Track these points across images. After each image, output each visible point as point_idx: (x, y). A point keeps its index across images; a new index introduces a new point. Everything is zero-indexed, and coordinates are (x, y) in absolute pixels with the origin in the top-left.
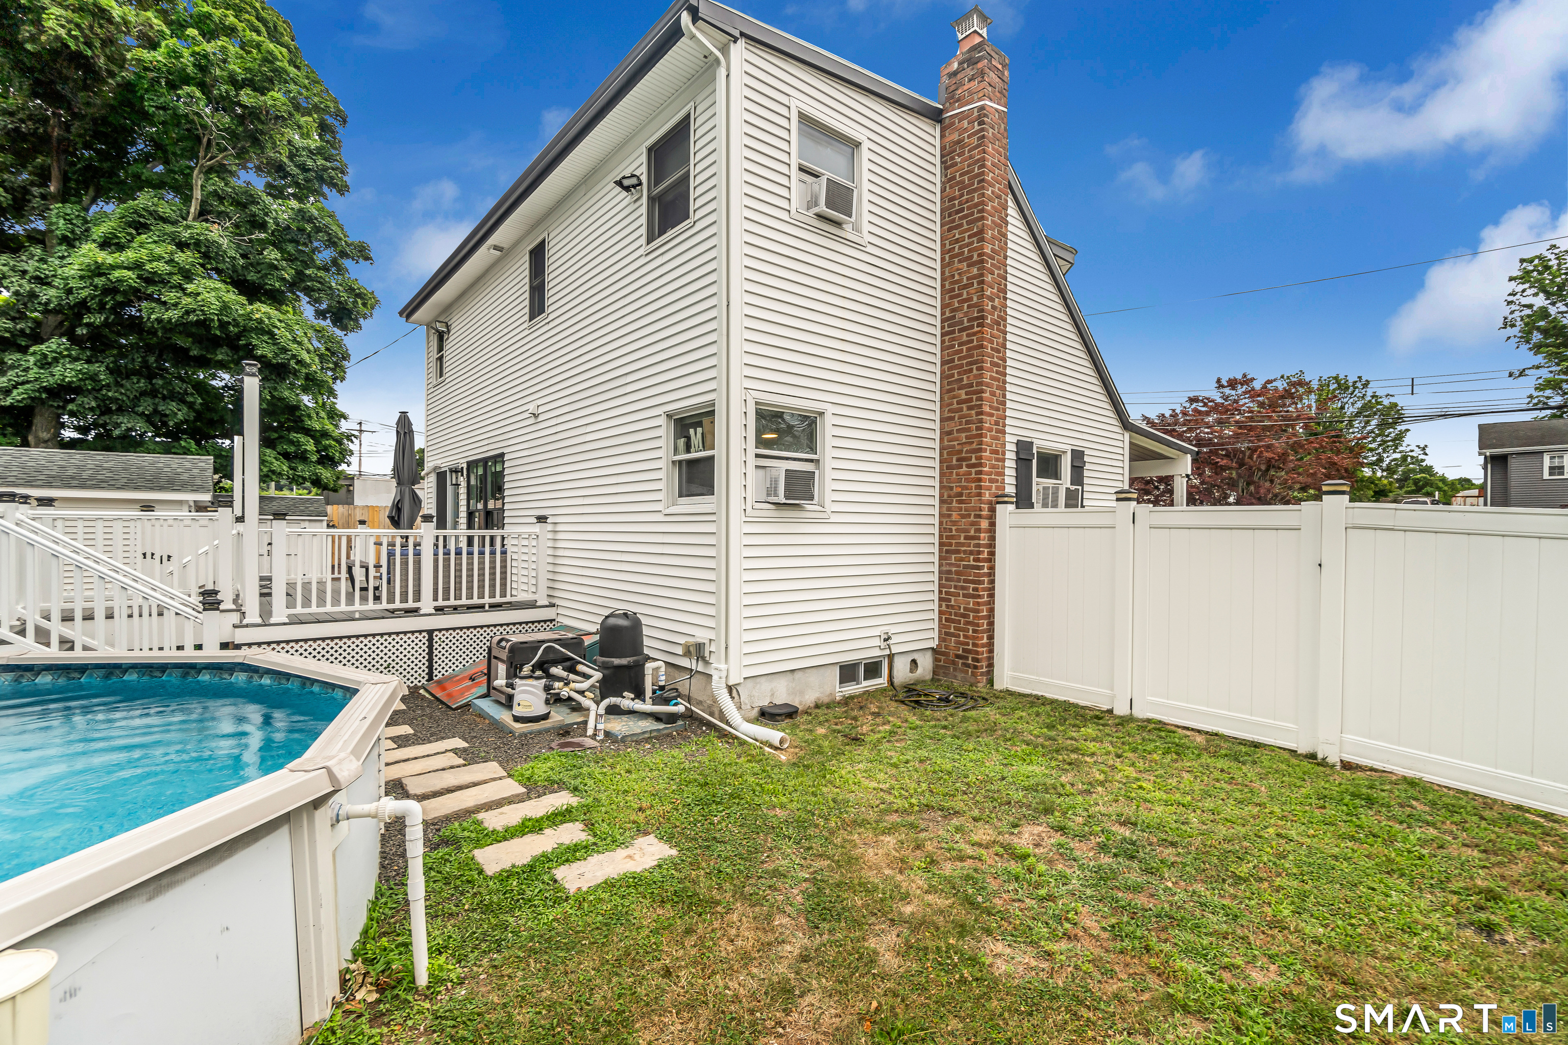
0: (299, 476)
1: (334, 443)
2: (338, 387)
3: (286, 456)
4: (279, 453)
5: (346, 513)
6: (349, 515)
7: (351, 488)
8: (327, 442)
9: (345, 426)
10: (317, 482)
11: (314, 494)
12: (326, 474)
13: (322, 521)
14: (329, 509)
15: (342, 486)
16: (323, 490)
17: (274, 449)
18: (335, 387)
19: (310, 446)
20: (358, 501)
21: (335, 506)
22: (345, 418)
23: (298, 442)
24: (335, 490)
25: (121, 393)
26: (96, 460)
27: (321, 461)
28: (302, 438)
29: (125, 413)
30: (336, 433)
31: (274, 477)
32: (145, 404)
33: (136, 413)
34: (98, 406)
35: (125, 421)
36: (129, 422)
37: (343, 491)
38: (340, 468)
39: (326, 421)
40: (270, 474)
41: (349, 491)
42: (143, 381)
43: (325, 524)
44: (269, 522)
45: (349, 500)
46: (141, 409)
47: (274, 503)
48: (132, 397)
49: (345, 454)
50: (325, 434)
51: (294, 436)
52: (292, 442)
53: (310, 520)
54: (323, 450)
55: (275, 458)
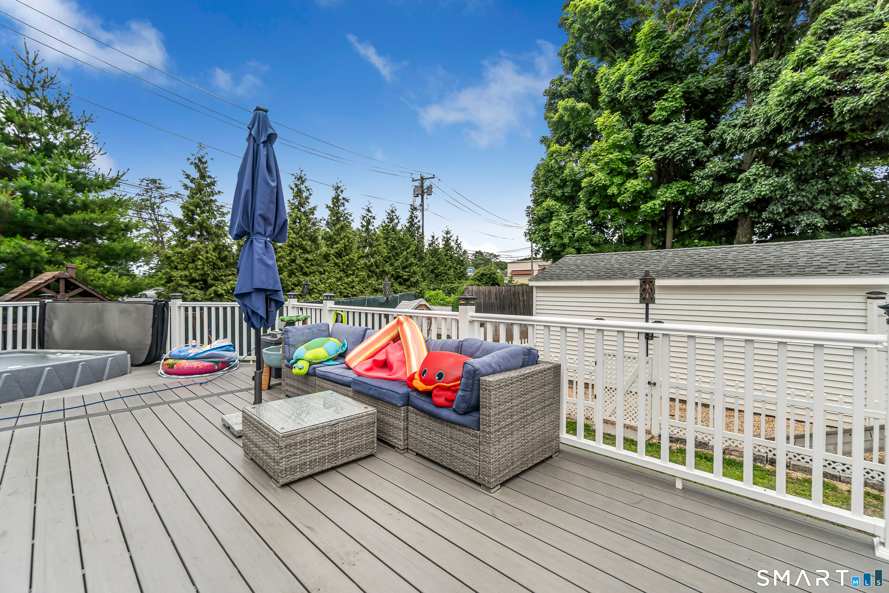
25: (803, 196)
26: (806, 248)
29: (805, 212)
32: (822, 201)
33: (816, 211)
34: (784, 211)
35: (805, 218)
36: (808, 219)
42: (820, 182)
46: (819, 206)
48: (811, 197)
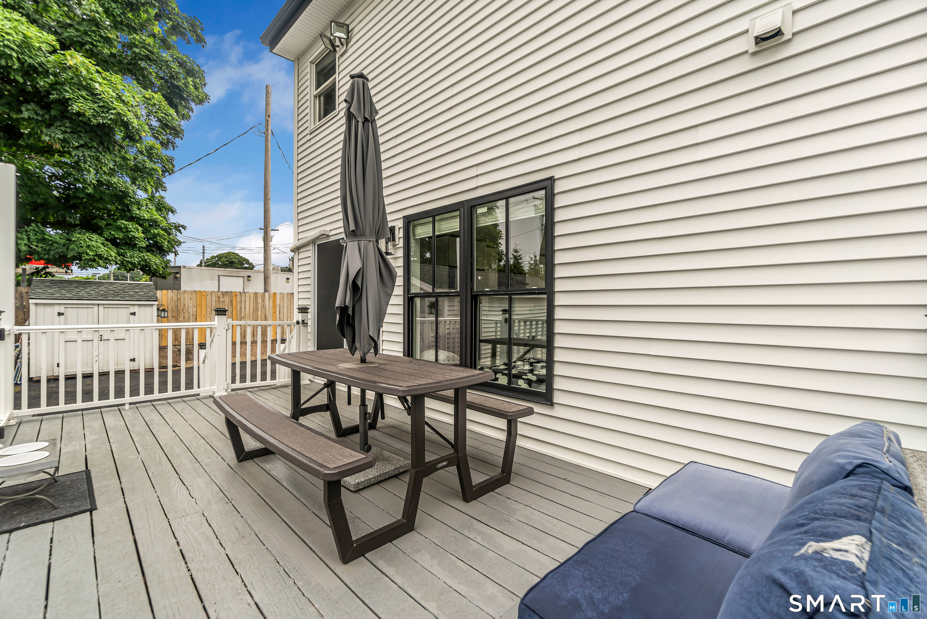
0: (128, 262)
1: (163, 232)
2: (167, 180)
3: (114, 242)
4: (107, 240)
5: (175, 298)
6: (179, 299)
7: (178, 276)
8: (156, 231)
9: (173, 218)
10: (146, 269)
11: (145, 280)
12: (154, 260)
13: (152, 305)
14: (159, 293)
15: (170, 273)
16: (152, 276)
17: (101, 234)
18: (164, 180)
19: (139, 234)
20: (184, 287)
21: (165, 292)
22: (173, 212)
23: (126, 228)
24: (164, 277)
27: (148, 249)
28: (131, 225)
30: (164, 224)
31: (101, 262)
37: (170, 278)
38: (168, 257)
39: (155, 213)
40: (96, 258)
41: (176, 278)
43: (155, 308)
44: (96, 308)
45: (176, 286)
47: (102, 288)
49: (174, 244)
50: (154, 223)
51: (122, 223)
52: (120, 229)
53: (139, 305)
54: (151, 239)
55: (103, 244)
